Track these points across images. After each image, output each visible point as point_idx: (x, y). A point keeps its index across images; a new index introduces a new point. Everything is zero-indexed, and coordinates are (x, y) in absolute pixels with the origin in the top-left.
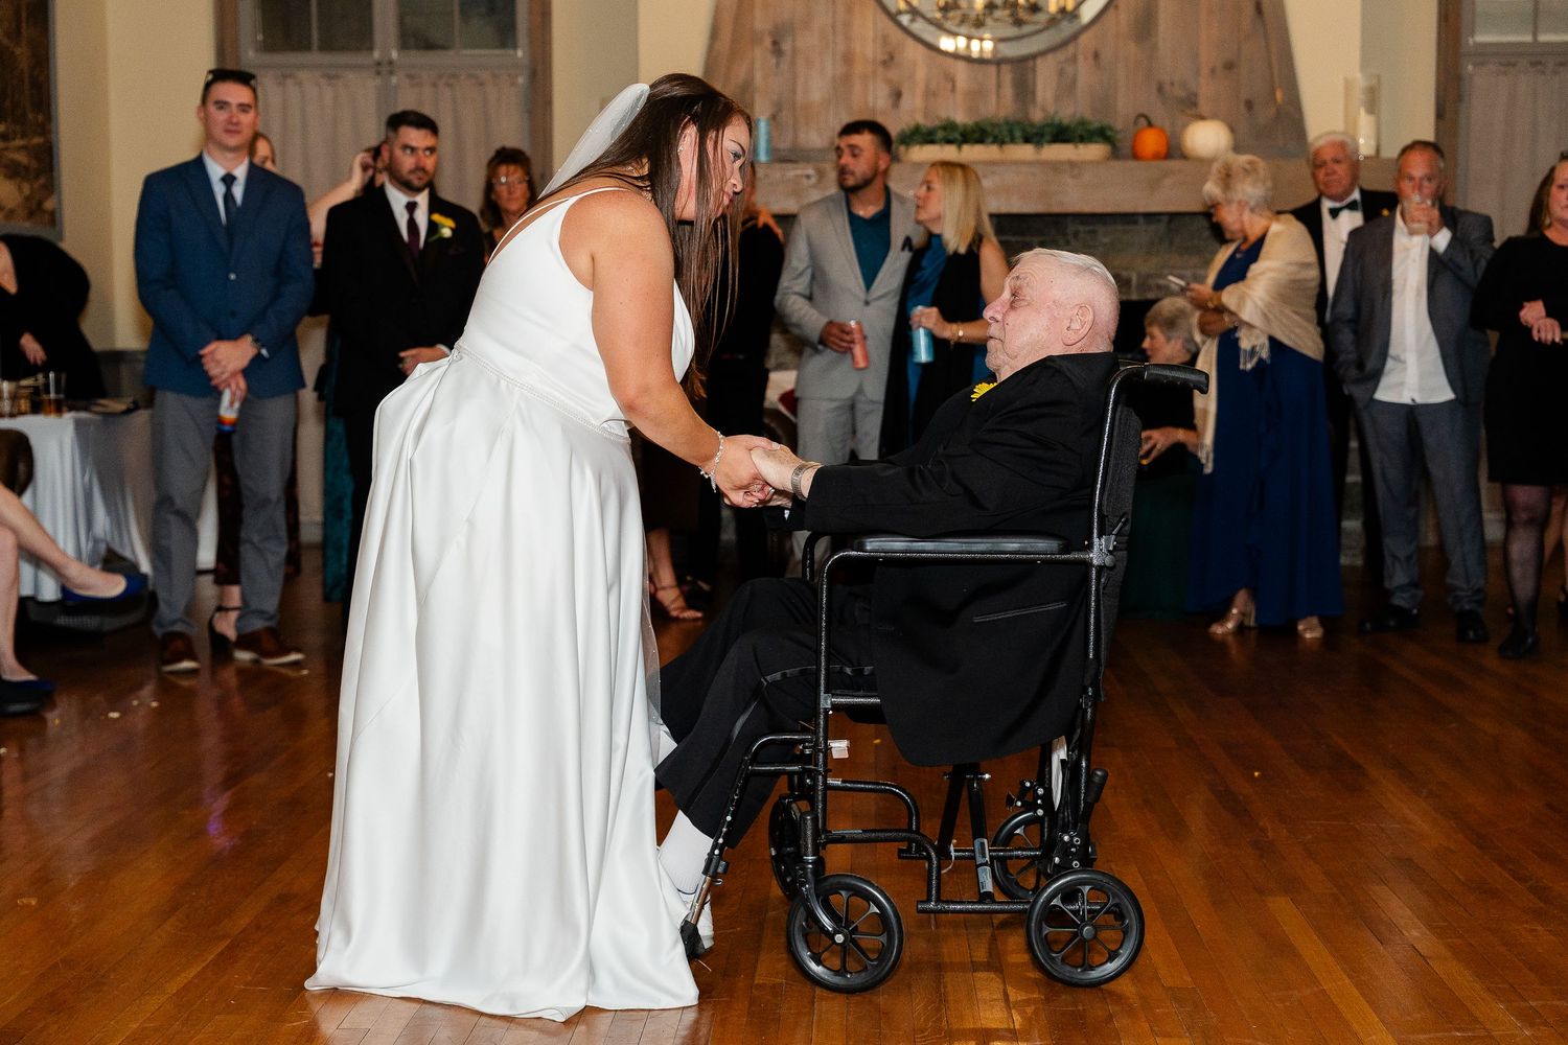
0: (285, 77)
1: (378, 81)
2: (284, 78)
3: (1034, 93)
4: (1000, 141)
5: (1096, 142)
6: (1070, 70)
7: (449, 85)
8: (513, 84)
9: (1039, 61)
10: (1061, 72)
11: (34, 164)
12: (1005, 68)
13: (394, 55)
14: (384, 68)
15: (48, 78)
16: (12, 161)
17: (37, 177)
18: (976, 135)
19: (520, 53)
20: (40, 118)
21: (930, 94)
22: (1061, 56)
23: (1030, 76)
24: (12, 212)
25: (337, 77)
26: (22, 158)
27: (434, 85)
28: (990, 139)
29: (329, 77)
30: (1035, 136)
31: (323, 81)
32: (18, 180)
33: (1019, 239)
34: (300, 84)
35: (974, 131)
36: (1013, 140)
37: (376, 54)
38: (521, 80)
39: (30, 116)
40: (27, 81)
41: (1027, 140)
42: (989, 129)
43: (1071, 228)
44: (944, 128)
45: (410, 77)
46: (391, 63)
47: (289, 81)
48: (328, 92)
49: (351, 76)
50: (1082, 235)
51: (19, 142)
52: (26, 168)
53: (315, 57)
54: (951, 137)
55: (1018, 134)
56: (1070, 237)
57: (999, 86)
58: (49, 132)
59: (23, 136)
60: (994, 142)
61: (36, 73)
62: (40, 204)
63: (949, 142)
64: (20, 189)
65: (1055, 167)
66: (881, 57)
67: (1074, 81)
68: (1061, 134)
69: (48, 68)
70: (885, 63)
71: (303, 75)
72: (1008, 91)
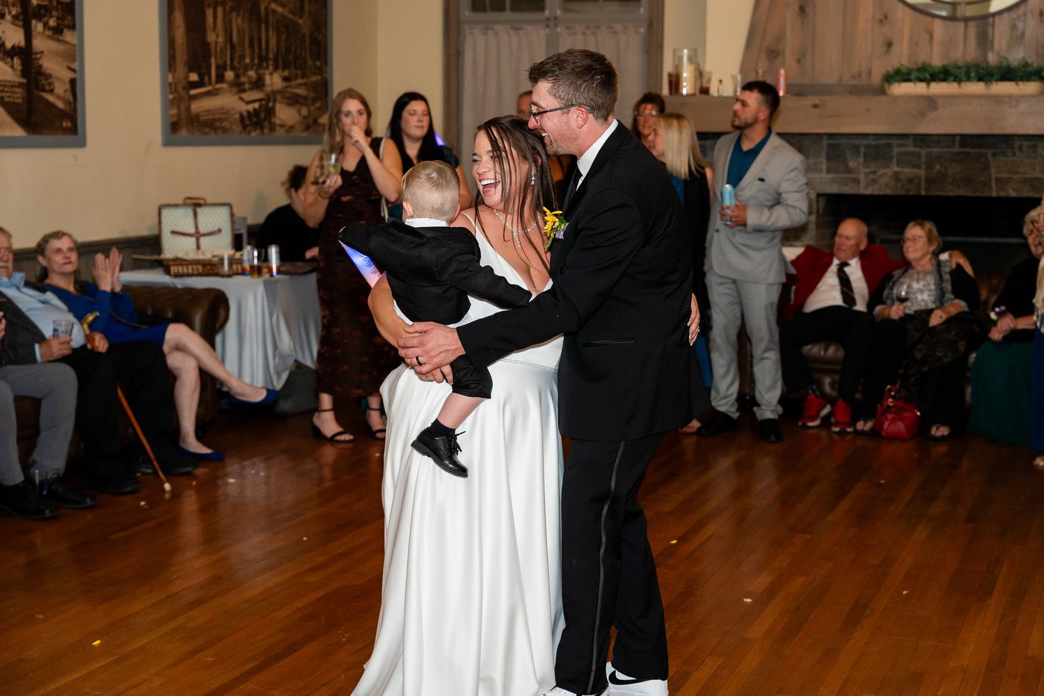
0: (487, 29)
1: (547, 31)
2: (487, 27)
3: (992, 42)
4: (958, 80)
5: (1033, 81)
6: (1020, 25)
7: (594, 34)
8: (637, 33)
9: (997, 18)
10: (1014, 27)
11: (312, 94)
12: (972, 24)
13: (559, 13)
14: (551, 22)
15: (325, 36)
16: (294, 94)
17: (314, 103)
18: (942, 76)
19: (642, 10)
20: (318, 63)
21: (914, 43)
22: (1014, 14)
23: (990, 29)
24: (292, 127)
25: (520, 29)
26: (302, 91)
27: (584, 34)
28: (952, 78)
29: (514, 28)
30: (986, 75)
31: (512, 32)
32: (298, 106)
33: (977, 150)
34: (496, 34)
35: (940, 72)
36: (969, 79)
37: (547, 13)
38: (642, 30)
39: (310, 63)
40: (308, 40)
41: (980, 79)
42: (952, 70)
43: (1017, 143)
44: (918, 70)
45: (568, 28)
46: (556, 18)
47: (490, 32)
48: (515, 39)
49: (530, 28)
50: (1025, 149)
51: (300, 81)
52: (305, 98)
53: (508, 15)
54: (922, 77)
55: (973, 75)
56: (1017, 150)
57: (965, 38)
58: (326, 72)
59: (304, 76)
60: (955, 81)
61: (316, 33)
62: (315, 121)
63: (921, 80)
64: (299, 112)
65: (998, 99)
66: (879, 16)
67: (1023, 34)
68: (1008, 74)
69: (326, 30)
70: (881, 21)
71: (499, 28)
72: (972, 41)
